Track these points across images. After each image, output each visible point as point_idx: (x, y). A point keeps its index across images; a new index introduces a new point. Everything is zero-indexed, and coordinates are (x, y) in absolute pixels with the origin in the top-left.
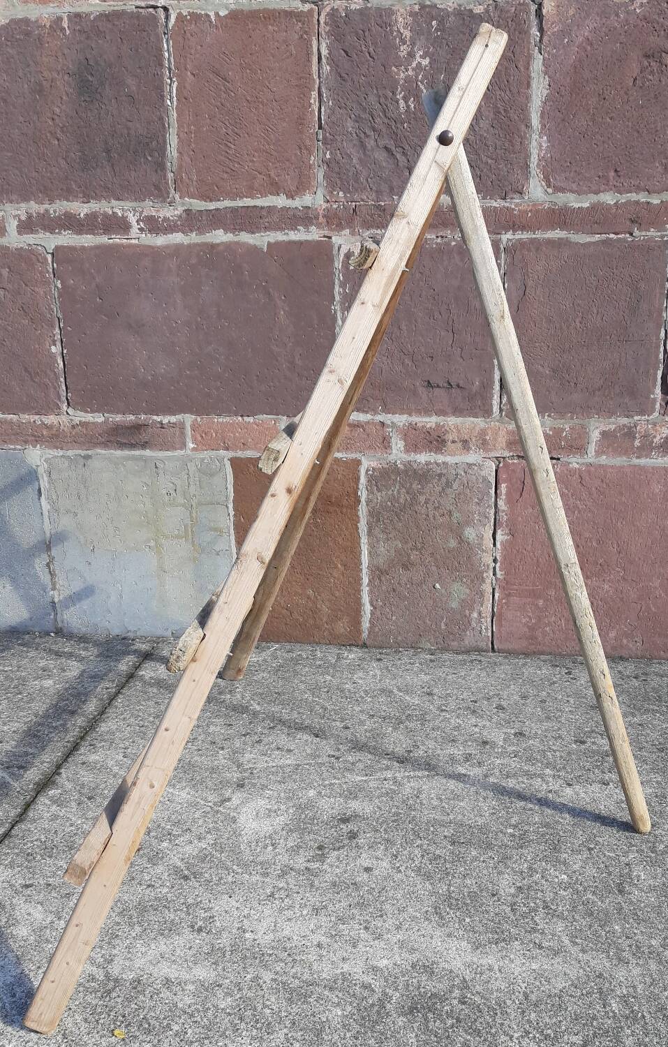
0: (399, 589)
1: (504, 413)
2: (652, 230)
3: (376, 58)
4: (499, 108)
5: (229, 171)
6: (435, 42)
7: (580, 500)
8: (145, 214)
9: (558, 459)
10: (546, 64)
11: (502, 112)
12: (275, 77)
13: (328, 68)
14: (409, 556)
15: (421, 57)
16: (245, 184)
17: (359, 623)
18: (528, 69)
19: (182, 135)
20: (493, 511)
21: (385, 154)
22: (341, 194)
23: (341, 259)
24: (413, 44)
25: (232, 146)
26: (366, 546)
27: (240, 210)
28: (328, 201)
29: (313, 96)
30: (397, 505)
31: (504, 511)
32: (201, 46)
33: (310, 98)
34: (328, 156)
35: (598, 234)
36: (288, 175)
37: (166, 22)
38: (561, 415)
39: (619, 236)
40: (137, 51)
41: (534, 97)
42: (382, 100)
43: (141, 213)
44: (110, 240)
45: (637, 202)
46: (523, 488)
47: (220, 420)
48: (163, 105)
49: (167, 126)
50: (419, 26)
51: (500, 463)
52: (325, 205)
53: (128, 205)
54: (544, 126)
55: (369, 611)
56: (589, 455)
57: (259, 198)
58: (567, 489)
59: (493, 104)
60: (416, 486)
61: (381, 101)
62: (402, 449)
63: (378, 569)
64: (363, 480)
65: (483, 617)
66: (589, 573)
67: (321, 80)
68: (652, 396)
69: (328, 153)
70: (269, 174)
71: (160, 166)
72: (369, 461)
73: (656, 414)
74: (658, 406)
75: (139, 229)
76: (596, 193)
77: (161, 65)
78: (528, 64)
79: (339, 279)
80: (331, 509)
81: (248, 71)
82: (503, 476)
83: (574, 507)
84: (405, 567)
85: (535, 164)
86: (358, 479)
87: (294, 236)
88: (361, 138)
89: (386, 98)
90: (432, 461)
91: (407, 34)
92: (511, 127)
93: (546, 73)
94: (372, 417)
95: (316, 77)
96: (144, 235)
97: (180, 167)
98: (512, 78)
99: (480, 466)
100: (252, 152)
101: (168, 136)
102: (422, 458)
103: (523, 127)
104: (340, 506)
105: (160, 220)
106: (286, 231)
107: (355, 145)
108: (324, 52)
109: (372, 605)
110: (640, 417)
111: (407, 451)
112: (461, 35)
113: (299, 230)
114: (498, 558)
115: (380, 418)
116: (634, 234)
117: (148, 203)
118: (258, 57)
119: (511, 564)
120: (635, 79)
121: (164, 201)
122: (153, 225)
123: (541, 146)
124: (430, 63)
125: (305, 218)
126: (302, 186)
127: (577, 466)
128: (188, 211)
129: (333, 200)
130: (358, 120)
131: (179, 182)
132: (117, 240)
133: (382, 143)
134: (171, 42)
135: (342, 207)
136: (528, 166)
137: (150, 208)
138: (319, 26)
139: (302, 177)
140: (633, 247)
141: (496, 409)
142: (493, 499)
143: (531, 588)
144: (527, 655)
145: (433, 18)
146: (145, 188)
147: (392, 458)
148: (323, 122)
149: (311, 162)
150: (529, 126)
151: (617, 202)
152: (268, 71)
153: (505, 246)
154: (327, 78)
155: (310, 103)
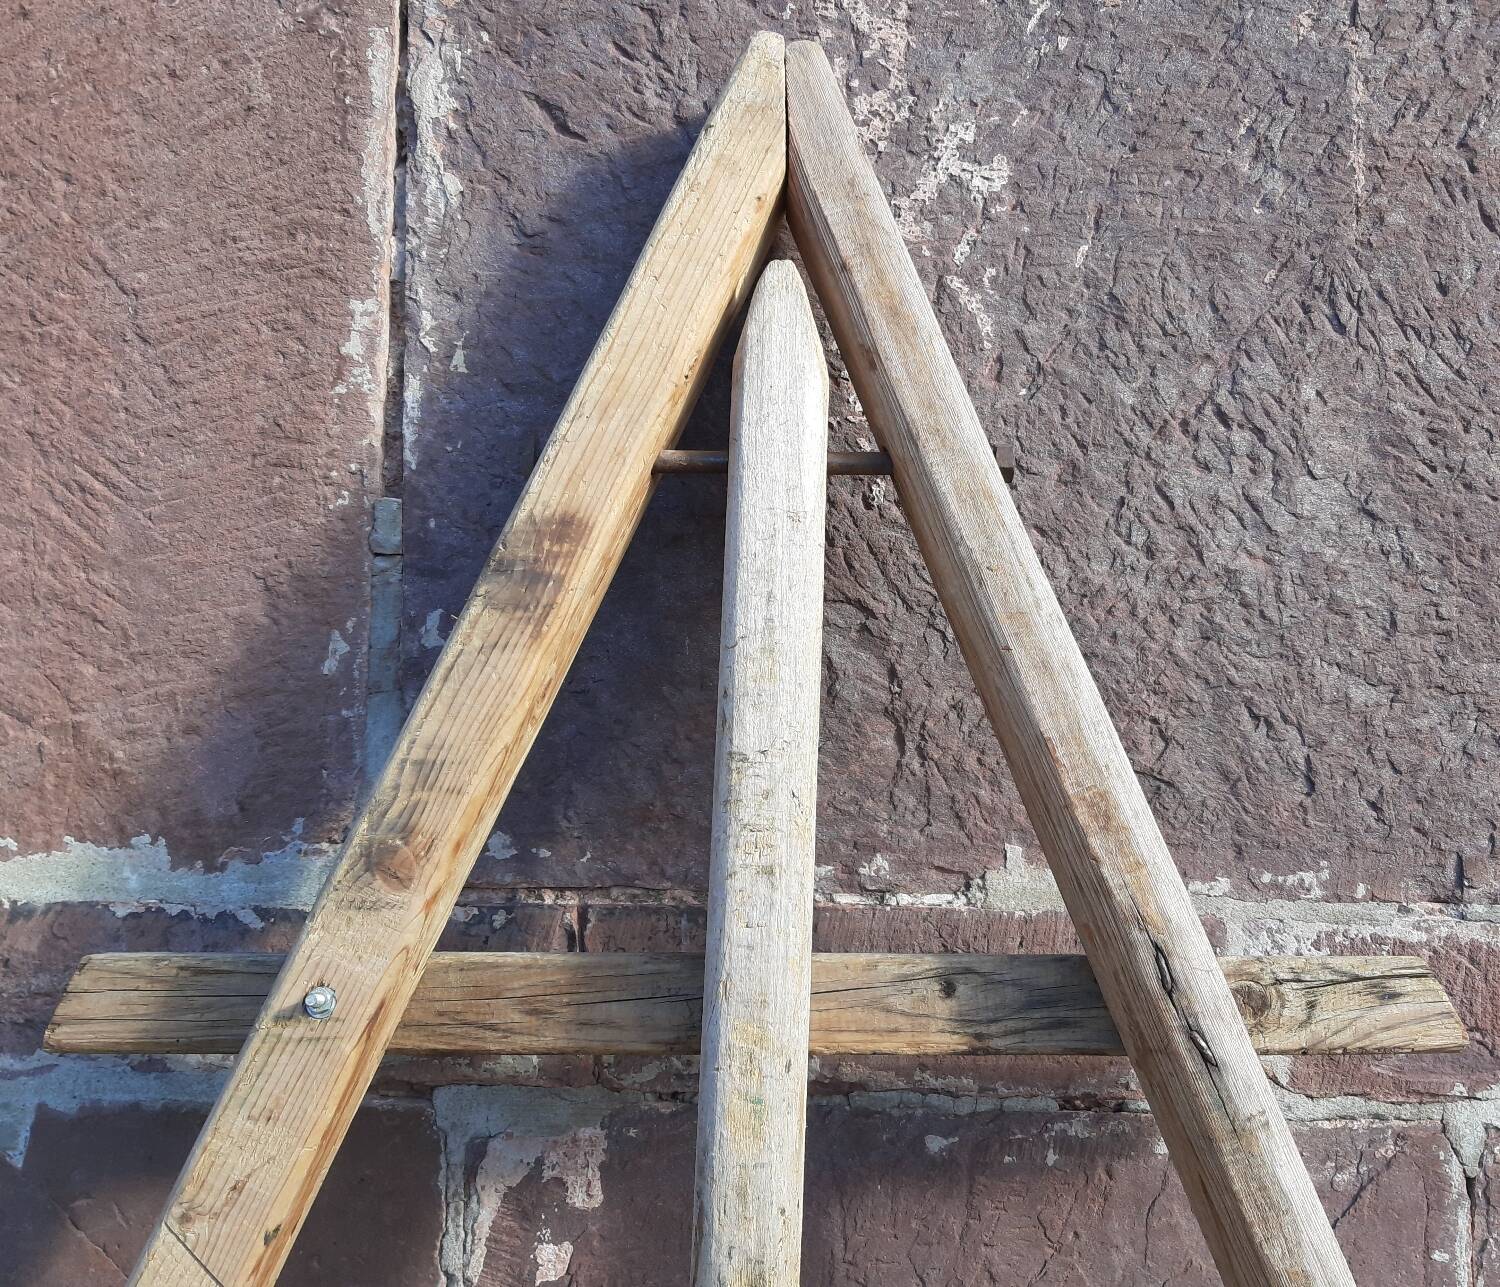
6: (1043, 83)
11: (1421, 440)
12: (148, 215)
13: (454, 184)
15: (964, 151)
24: (922, 87)
29: (360, 323)
33: (344, 331)
59: (1367, 400)
67: (413, 241)
70: (76, 726)
92: (1470, 517)
95: (379, 220)
98: (1468, 270)
108: (434, 102)
112: (1185, 58)
118: (56, 112)
124: (1015, 185)
149: (329, 666)
152: (111, 186)
153: (1474, 1171)
154: (444, 237)
155: (344, 359)
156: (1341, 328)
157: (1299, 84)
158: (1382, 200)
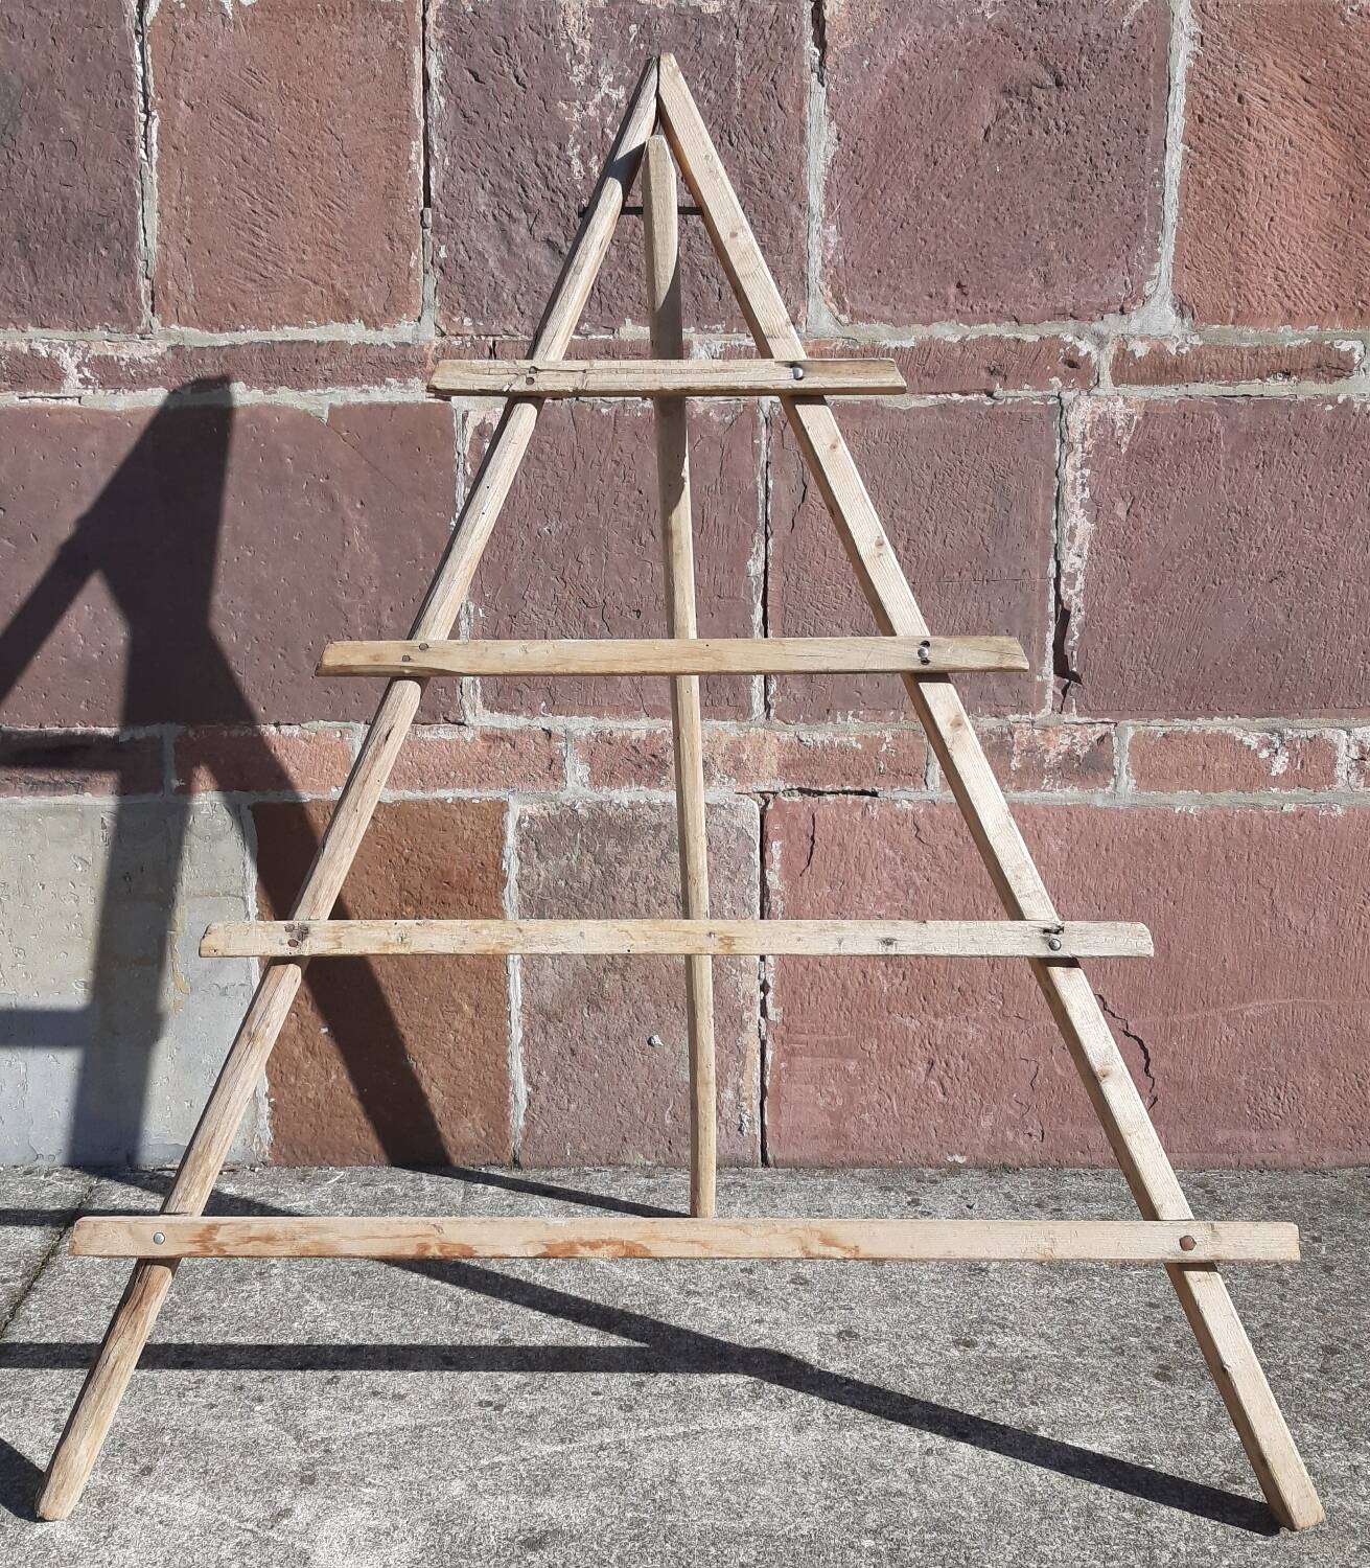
0: (582, 1048)
1: (772, 712)
2: (1027, 386)
3: (529, 85)
4: (750, 176)
5: (256, 277)
6: (634, 61)
7: (917, 868)
8: (93, 352)
9: (874, 794)
10: (833, 104)
11: (758, 183)
12: (344, 113)
13: (442, 100)
14: (601, 984)
15: (611, 85)
16: (287, 300)
17: (505, 1119)
18: (800, 109)
19: (170, 213)
20: (757, 892)
21: (547, 252)
22: (467, 321)
23: (469, 436)
25: (263, 234)
26: (519, 967)
27: (277, 347)
28: (443, 334)
29: (414, 149)
30: (576, 885)
31: (778, 892)
32: (206, 56)
33: (410, 152)
34: (443, 254)
35: (931, 393)
36: (368, 286)
37: (141, 14)
38: (878, 713)
39: (969, 398)
40: (84, 61)
41: (812, 159)
42: (541, 158)
43: (86, 351)
44: (26, 401)
45: (998, 340)
46: (812, 848)
47: (235, 733)
48: (133, 159)
49: (138, 195)
50: (605, 32)
51: (767, 803)
52: (437, 341)
53: (60, 335)
54: (830, 207)
55: (525, 1096)
56: (931, 786)
57: (312, 326)
58: (891, 848)
59: (740, 170)
60: (612, 848)
61: (539, 160)
62: (586, 779)
63: (541, 1010)
64: (511, 840)
65: (745, 1099)
66: (938, 1006)
67: (430, 120)
68: (1038, 678)
69: (443, 248)
70: (333, 285)
71: (125, 267)
72: (525, 803)
73: (1047, 711)
74: (1049, 696)
75: (80, 380)
76: (927, 322)
77: (130, 89)
78: (801, 101)
79: (465, 473)
80: (450, 897)
81: (294, 103)
82: (774, 826)
83: (906, 882)
84: (593, 1005)
85: (818, 273)
86: (502, 837)
87: (378, 395)
88: (502, 224)
89: (548, 155)
90: (642, 802)
91: (585, 45)
93: (832, 118)
94: (528, 722)
95: (419, 115)
96: (90, 392)
97: (163, 268)
98: (773, 124)
99: (732, 810)
100: (302, 245)
101: (140, 213)
102: (624, 795)
103: (794, 209)
104: (468, 891)
105: (122, 363)
106: (365, 386)
107: (490, 236)
108: (435, 73)
109: (529, 1080)
110: (1017, 716)
111: (595, 781)
112: (682, 50)
113: (388, 385)
114: (770, 982)
115: (541, 722)
116: (995, 395)
117: (99, 332)
118: (312, 78)
119: (794, 993)
120: (987, 132)
121: (131, 330)
122: (109, 374)
123: (827, 242)
124: (627, 96)
125: (404, 362)
126: (394, 305)
127: (910, 807)
128: (177, 350)
129: (453, 332)
130: (496, 191)
131: (161, 296)
132: (38, 400)
133: (540, 233)
134: (149, 47)
135: (469, 344)
136: (804, 276)
137: (103, 342)
138: (424, 29)
139: (394, 291)
140: (993, 416)
141: (758, 704)
142: (758, 870)
143: (833, 1038)
144: (829, 1169)
145: (630, 20)
146: (96, 306)
147: (565, 796)
148: (432, 194)
149: (412, 264)
150: (803, 207)
151: (963, 338)
152: (332, 104)
153: (767, 415)
154: (440, 118)
155: (410, 162)
156: (732, 145)
157: (719, 60)
158: (746, 100)
